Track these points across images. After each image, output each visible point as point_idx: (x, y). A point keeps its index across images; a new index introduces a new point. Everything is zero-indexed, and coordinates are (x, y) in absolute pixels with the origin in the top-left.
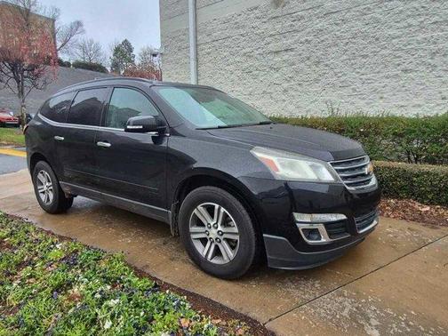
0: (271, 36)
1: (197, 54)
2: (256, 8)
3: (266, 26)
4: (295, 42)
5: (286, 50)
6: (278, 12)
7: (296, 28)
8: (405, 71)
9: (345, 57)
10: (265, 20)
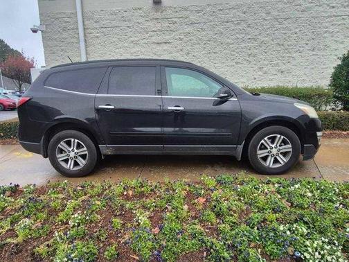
0: (154, 31)
1: (85, 36)
2: (140, 9)
3: (148, 23)
4: (172, 38)
5: (166, 43)
6: (158, 15)
7: (172, 28)
8: (237, 63)
9: (204, 52)
10: (147, 19)
